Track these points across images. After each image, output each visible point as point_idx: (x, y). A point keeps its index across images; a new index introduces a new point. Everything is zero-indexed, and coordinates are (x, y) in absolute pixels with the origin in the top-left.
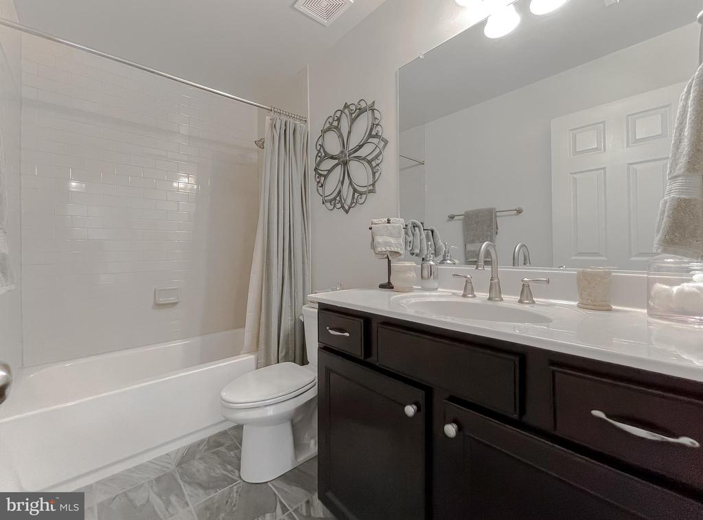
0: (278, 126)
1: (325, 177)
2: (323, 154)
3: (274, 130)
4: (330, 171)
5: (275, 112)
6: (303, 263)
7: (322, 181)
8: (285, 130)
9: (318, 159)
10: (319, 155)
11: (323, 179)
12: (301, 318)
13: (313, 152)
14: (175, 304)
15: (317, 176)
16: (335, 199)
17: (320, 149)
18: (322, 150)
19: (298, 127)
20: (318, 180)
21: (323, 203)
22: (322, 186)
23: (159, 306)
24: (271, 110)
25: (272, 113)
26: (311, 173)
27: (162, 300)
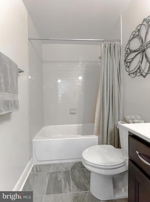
0: (107, 46)
1: (130, 62)
2: (129, 52)
3: (105, 48)
4: (133, 59)
5: (106, 41)
6: (119, 102)
7: (128, 65)
8: (110, 47)
9: (126, 55)
10: (127, 53)
11: (129, 64)
12: (117, 126)
13: (123, 53)
14: (75, 113)
15: (126, 63)
16: (136, 71)
17: (128, 50)
18: (128, 51)
19: (116, 44)
20: (126, 65)
21: (129, 75)
22: (128, 67)
23: (71, 113)
24: (104, 41)
25: (104, 42)
26: (123, 63)
27: (72, 112)
